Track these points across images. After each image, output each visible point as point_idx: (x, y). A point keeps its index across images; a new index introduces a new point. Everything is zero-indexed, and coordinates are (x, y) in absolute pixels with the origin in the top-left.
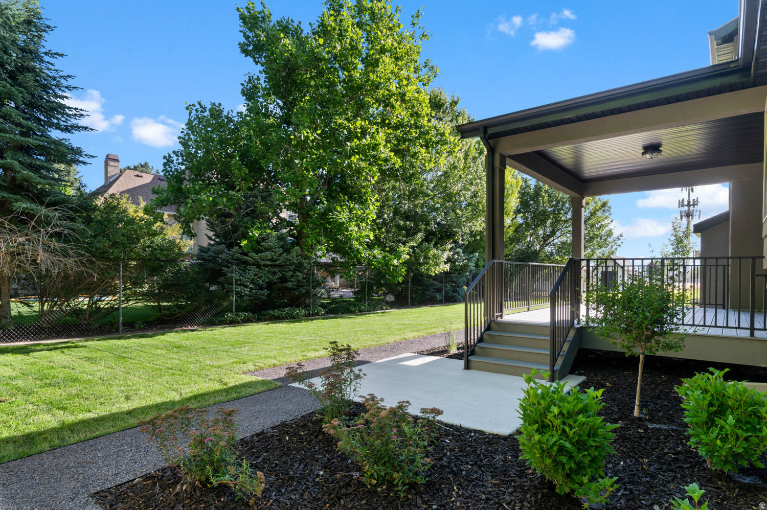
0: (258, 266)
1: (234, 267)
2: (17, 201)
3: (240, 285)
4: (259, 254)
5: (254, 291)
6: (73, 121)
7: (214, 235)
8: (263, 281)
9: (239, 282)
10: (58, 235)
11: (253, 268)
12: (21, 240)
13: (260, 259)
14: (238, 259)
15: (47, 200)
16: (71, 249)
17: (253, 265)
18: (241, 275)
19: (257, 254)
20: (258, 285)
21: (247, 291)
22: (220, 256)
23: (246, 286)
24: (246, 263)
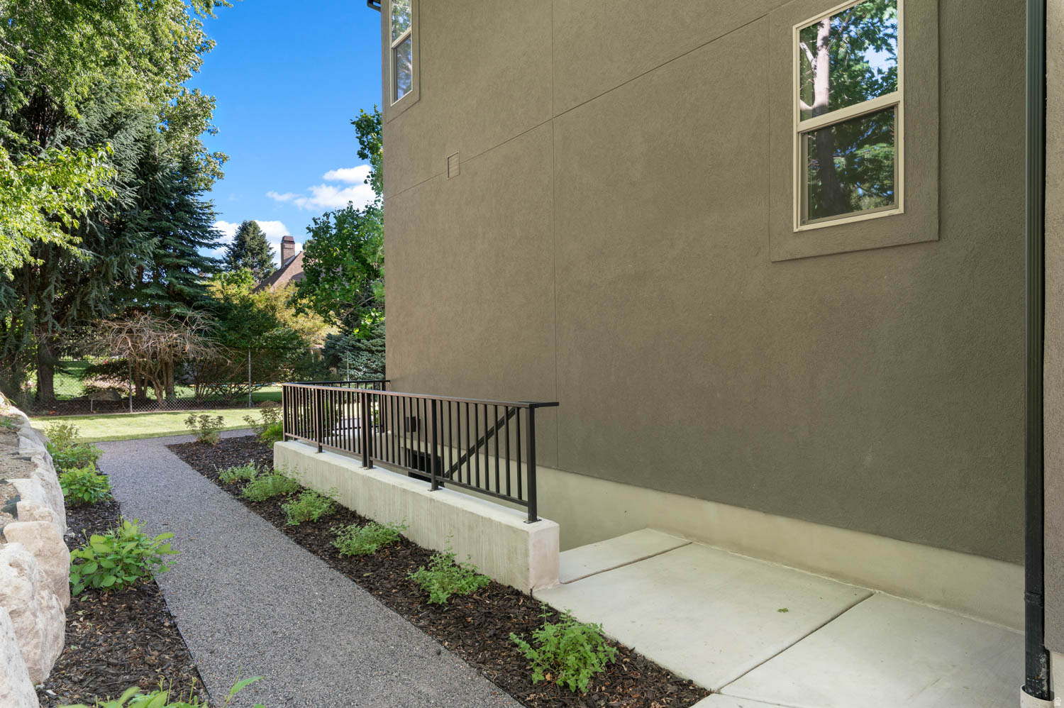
0: (371, 352)
1: (348, 353)
2: (175, 307)
3: (354, 368)
4: (371, 341)
5: (367, 374)
6: (216, 240)
7: (342, 323)
8: (377, 365)
9: (352, 367)
10: (199, 331)
11: (366, 353)
12: (175, 335)
13: (372, 345)
14: (353, 346)
15: (195, 304)
16: (210, 341)
17: (365, 350)
18: (355, 360)
19: (368, 340)
20: (372, 369)
21: (360, 374)
22: (338, 343)
23: (360, 370)
24: (359, 349)
